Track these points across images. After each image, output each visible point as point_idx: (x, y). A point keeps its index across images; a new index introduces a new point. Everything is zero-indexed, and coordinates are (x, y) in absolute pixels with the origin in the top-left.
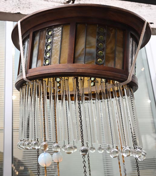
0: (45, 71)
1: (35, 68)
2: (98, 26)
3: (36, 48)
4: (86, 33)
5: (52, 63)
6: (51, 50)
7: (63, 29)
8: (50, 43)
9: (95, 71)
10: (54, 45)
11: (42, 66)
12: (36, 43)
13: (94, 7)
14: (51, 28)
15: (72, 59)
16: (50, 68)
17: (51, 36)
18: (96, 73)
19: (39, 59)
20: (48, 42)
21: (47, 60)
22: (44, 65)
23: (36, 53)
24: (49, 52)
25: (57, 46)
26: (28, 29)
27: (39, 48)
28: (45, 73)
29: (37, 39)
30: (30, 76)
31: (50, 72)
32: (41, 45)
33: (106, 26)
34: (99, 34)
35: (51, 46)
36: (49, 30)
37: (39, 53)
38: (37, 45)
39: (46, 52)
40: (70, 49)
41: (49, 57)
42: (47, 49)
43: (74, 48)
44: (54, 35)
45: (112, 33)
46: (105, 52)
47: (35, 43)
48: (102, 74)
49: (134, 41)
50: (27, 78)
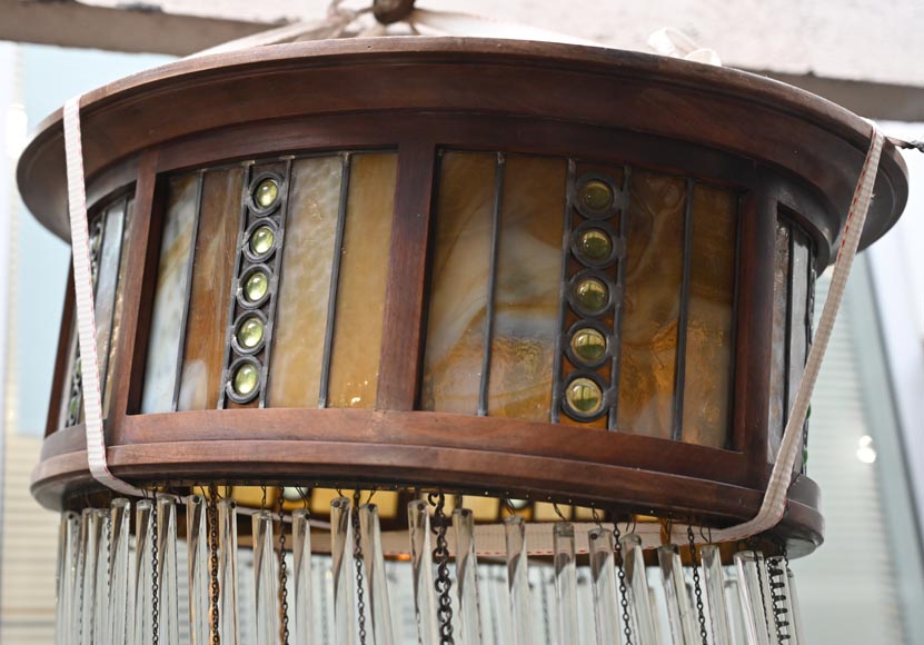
0: (233, 443)
1: (165, 416)
2: (572, 167)
3: (178, 280)
4: (499, 212)
5: (278, 393)
6: (272, 305)
7: (354, 177)
8: (266, 262)
9: (557, 468)
10: (292, 275)
11: (212, 405)
12: (177, 247)
13: (552, 59)
14: (275, 164)
15: (409, 384)
16: (264, 431)
17: (277, 217)
18: (559, 477)
19: (196, 357)
20: (252, 249)
21: (247, 371)
22: (226, 397)
23: (175, 315)
24: (256, 316)
25: (310, 283)
26: (124, 151)
27: (197, 282)
28: (233, 458)
29: (181, 218)
30: (131, 462)
31: (262, 457)
32: (211, 260)
33: (627, 172)
34: (579, 219)
35: (274, 279)
36: (263, 174)
37: (196, 317)
38: (185, 257)
39: (241, 318)
40: (396, 315)
41: (259, 352)
42: (245, 295)
43: (419, 311)
44: (294, 213)
45: (664, 215)
46: (620, 335)
47: (169, 241)
48: (597, 482)
49: (800, 244)
50: (111, 469)
